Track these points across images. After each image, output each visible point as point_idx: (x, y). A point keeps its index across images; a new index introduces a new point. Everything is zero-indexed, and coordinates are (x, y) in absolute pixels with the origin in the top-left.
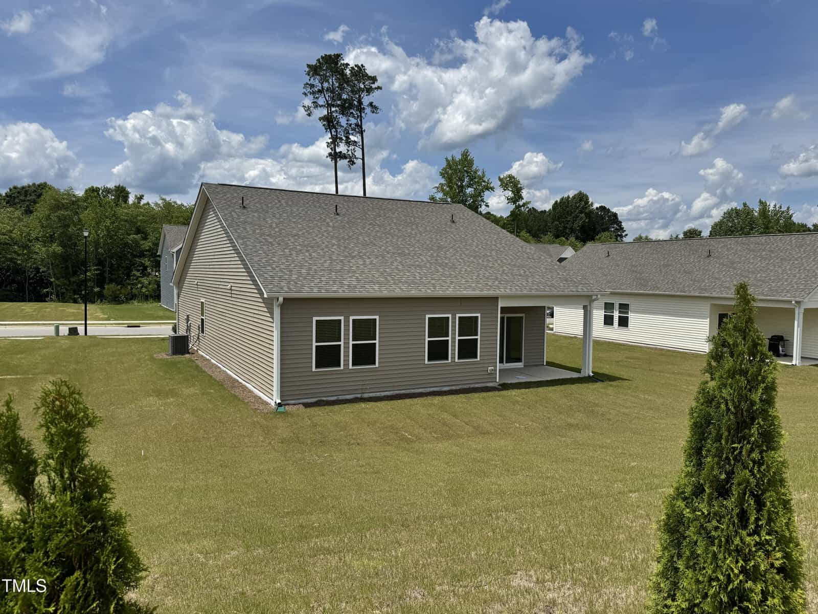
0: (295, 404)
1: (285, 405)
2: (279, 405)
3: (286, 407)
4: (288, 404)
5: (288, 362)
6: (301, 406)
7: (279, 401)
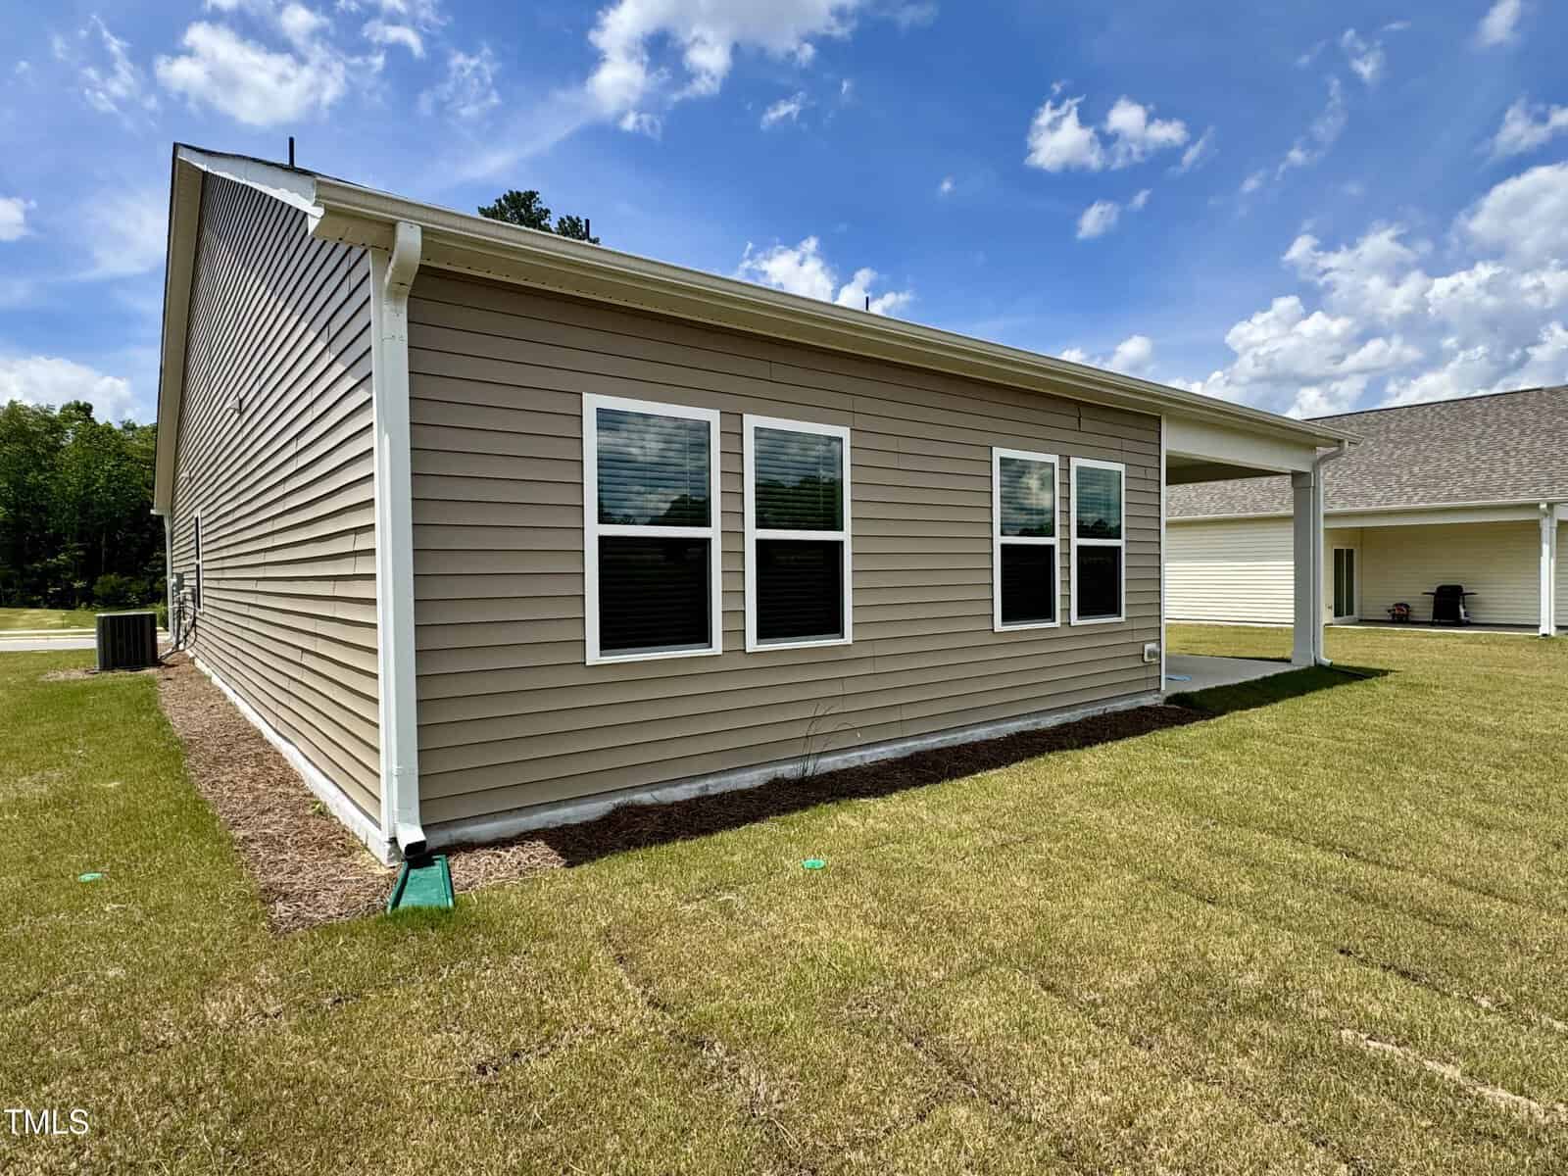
0: (504, 843)
1: (451, 850)
2: (418, 856)
3: (460, 864)
4: (469, 846)
5: (451, 640)
6: (541, 847)
7: (412, 834)
